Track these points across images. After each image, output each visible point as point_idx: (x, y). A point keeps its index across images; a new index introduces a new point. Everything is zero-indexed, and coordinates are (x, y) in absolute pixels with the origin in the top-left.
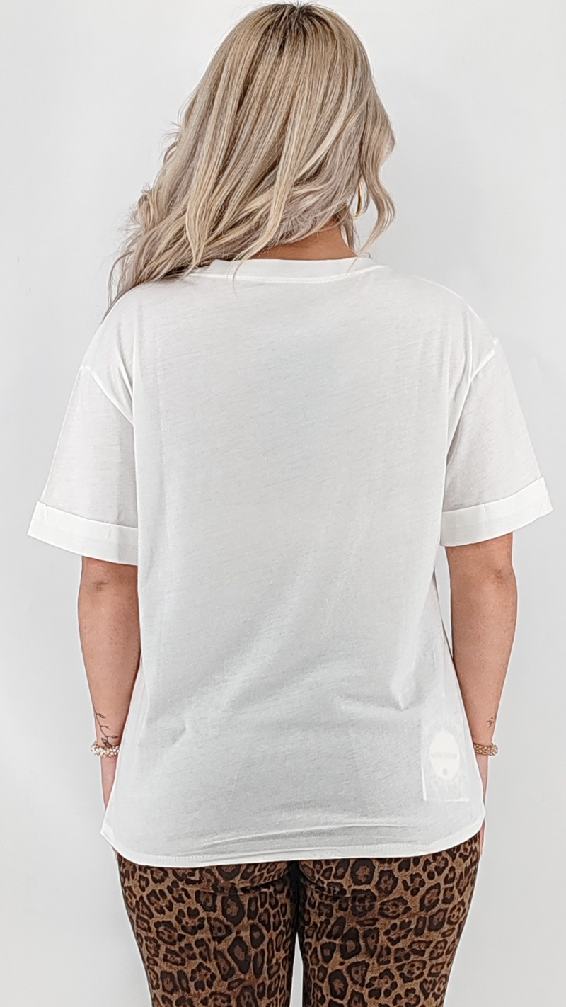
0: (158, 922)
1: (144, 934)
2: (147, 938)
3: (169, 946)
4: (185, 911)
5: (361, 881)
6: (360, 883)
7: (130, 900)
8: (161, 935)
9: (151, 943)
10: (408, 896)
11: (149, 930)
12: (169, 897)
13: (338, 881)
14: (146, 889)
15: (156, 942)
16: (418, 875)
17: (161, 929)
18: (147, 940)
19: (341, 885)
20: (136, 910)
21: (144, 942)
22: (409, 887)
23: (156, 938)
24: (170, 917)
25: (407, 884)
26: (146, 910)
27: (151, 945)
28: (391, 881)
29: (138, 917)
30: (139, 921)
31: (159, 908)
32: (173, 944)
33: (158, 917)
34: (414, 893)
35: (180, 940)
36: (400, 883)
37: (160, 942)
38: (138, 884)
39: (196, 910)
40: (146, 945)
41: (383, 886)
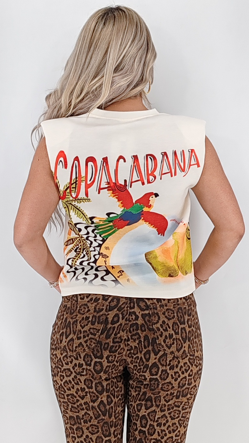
0: (68, 394)
1: (62, 400)
2: (63, 402)
3: (73, 405)
4: (79, 389)
5: (153, 374)
6: (153, 375)
7: (56, 386)
8: (69, 400)
9: (65, 404)
10: (173, 381)
11: (64, 398)
12: (73, 383)
13: (144, 374)
14: (63, 380)
15: (67, 403)
16: (178, 372)
17: (69, 397)
18: (63, 403)
19: (144, 376)
20: (59, 390)
21: (62, 404)
22: (174, 378)
23: (67, 401)
24: (73, 391)
25: (173, 376)
26: (63, 390)
27: (65, 405)
28: (166, 375)
29: (59, 393)
30: (60, 395)
31: (68, 388)
32: (74, 404)
33: (68, 392)
34: (176, 380)
35: (77, 402)
36: (170, 375)
37: (69, 403)
38: (60, 378)
39: (84, 388)
40: (63, 405)
41: (162, 377)
